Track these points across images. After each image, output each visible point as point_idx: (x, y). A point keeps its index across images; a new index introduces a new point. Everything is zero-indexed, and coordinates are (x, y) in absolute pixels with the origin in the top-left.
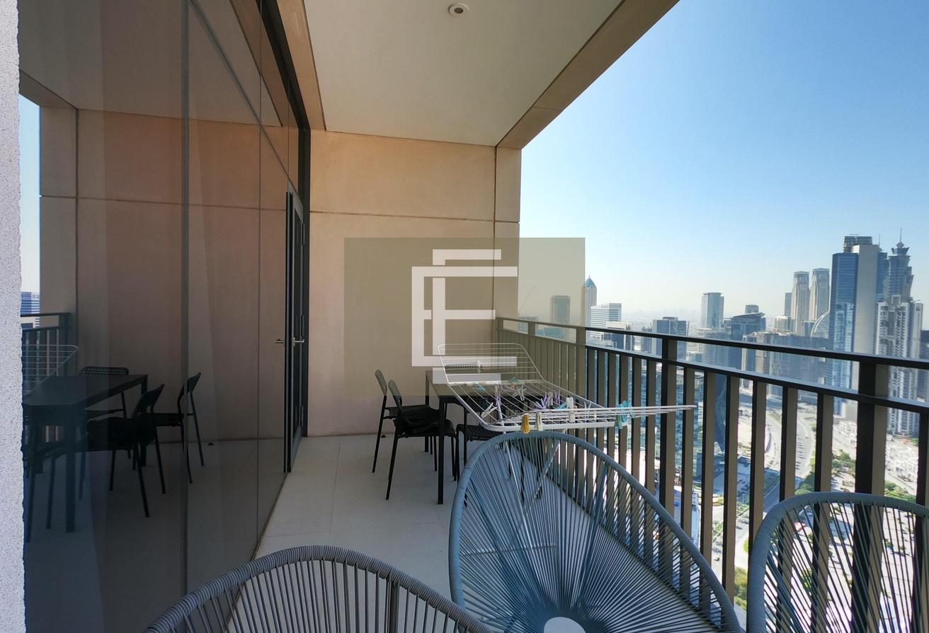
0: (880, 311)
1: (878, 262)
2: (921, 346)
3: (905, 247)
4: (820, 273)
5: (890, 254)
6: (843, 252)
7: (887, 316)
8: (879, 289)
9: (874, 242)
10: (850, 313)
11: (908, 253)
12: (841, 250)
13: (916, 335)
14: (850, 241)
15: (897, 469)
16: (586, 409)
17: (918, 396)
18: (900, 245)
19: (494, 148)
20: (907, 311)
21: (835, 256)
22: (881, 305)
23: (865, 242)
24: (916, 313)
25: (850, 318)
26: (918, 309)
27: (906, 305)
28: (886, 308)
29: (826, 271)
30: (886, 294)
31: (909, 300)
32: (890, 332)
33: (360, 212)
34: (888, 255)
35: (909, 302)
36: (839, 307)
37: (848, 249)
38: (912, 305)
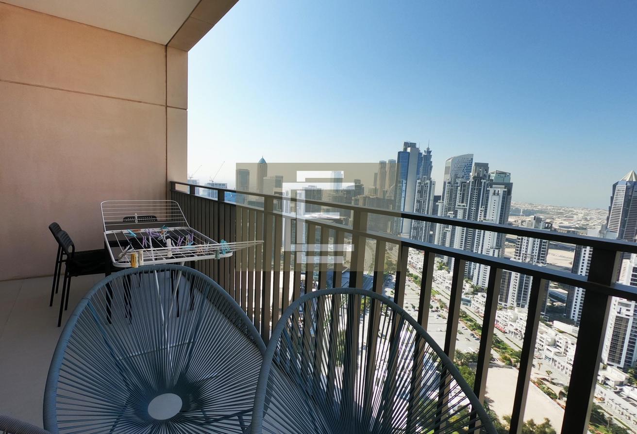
0: (417, 185)
1: (418, 157)
2: (434, 204)
3: (430, 150)
4: (392, 162)
5: (424, 154)
6: (402, 151)
7: (420, 188)
8: (418, 173)
9: (417, 146)
10: (404, 185)
11: (431, 154)
12: (402, 150)
13: (432, 198)
14: (407, 145)
15: (419, 268)
16: (205, 245)
17: (431, 230)
18: (428, 149)
19: (164, 47)
20: (429, 185)
21: (399, 153)
22: (419, 181)
23: (413, 145)
24: (432, 186)
25: (404, 188)
26: (433, 184)
27: (428, 181)
28: (420, 183)
29: (395, 161)
30: (420, 176)
31: (430, 179)
32: (421, 196)
33: (32, 83)
34: (423, 154)
35: (430, 180)
36: (400, 182)
37: (405, 149)
38: (431, 182)
